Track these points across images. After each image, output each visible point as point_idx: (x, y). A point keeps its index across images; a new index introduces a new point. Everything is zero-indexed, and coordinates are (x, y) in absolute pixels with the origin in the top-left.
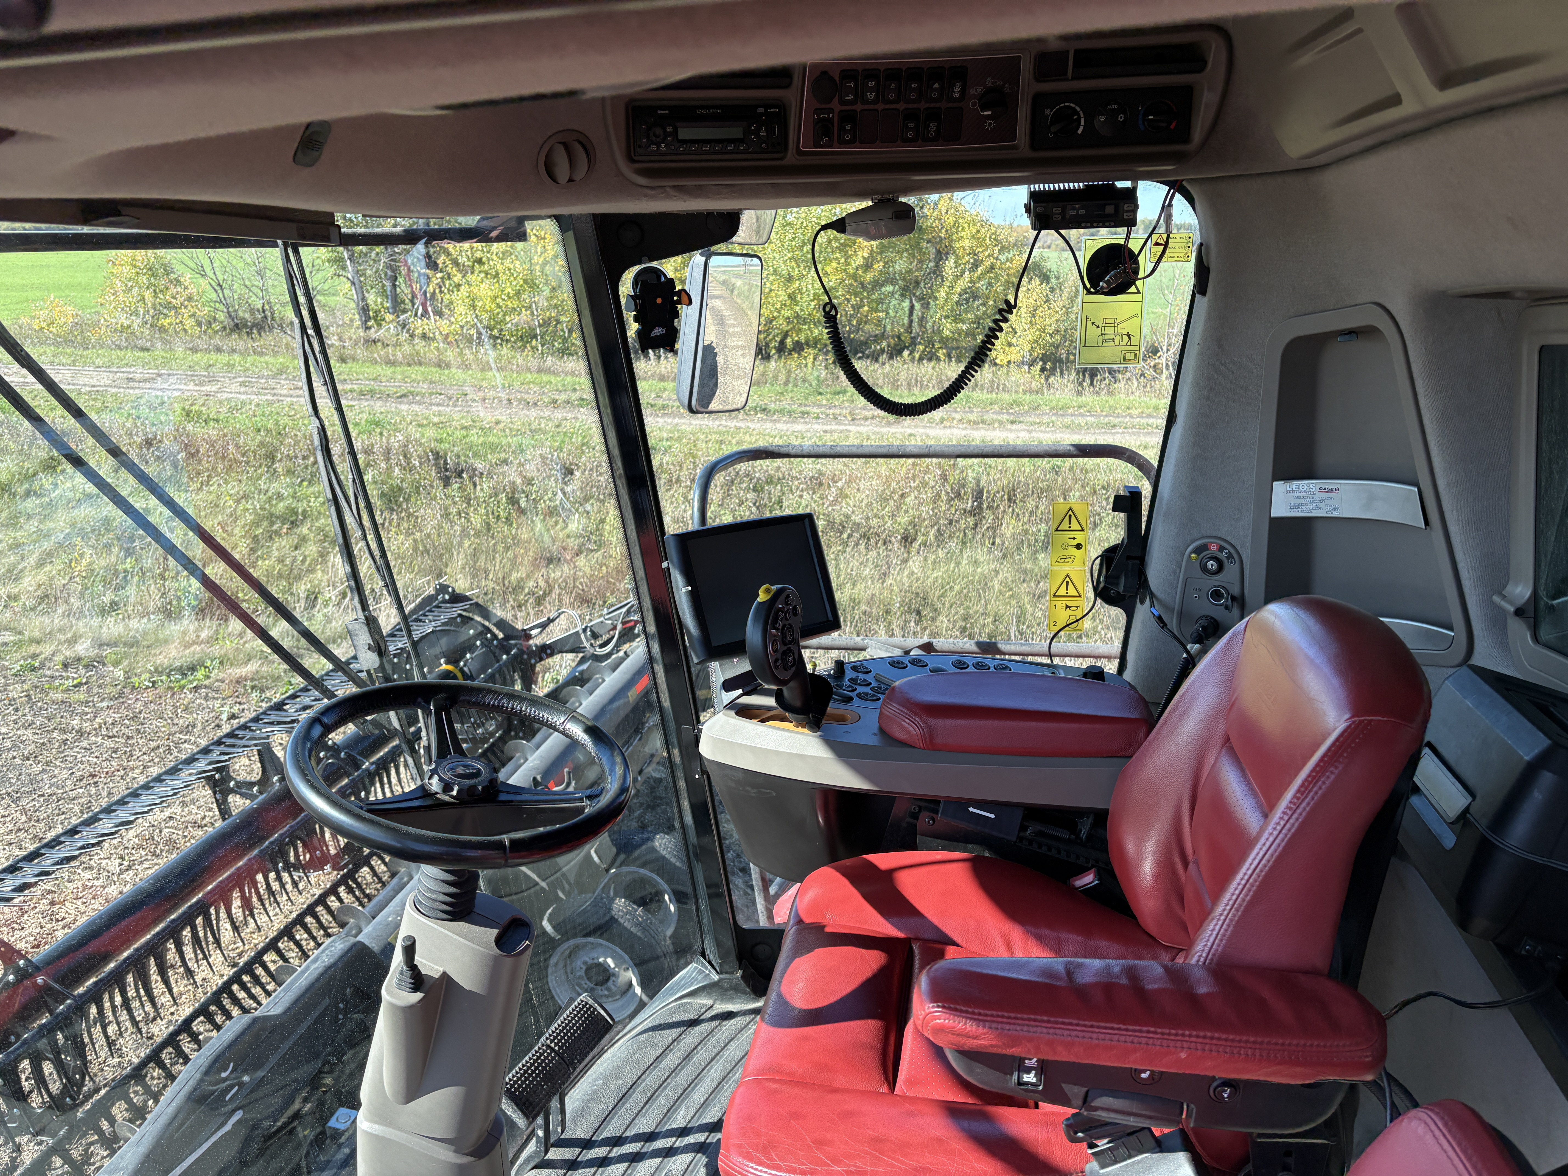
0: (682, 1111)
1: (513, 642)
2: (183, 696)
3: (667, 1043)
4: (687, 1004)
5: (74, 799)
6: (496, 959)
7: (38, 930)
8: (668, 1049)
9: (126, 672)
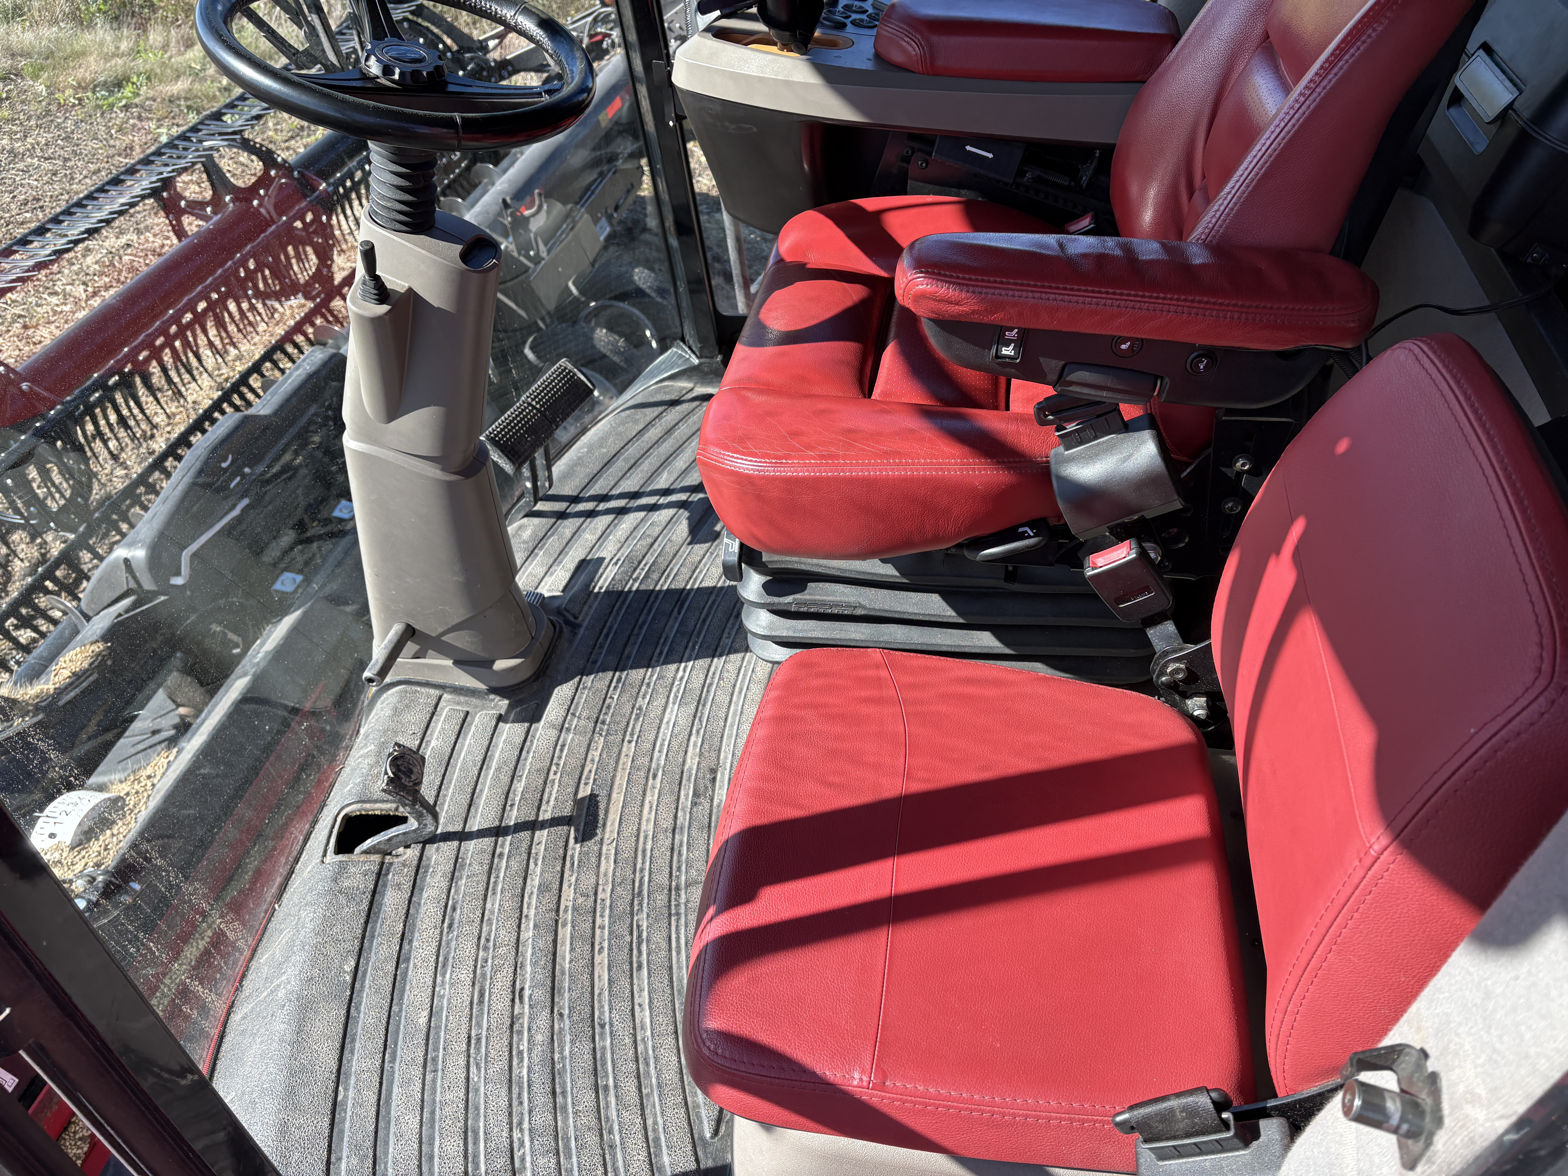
0: (665, 475)
1: (468, 55)
2: (114, 115)
3: (648, 419)
4: (667, 386)
5: (22, 223)
6: (462, 273)
7: (17, 352)
8: (649, 424)
9: (48, 87)
